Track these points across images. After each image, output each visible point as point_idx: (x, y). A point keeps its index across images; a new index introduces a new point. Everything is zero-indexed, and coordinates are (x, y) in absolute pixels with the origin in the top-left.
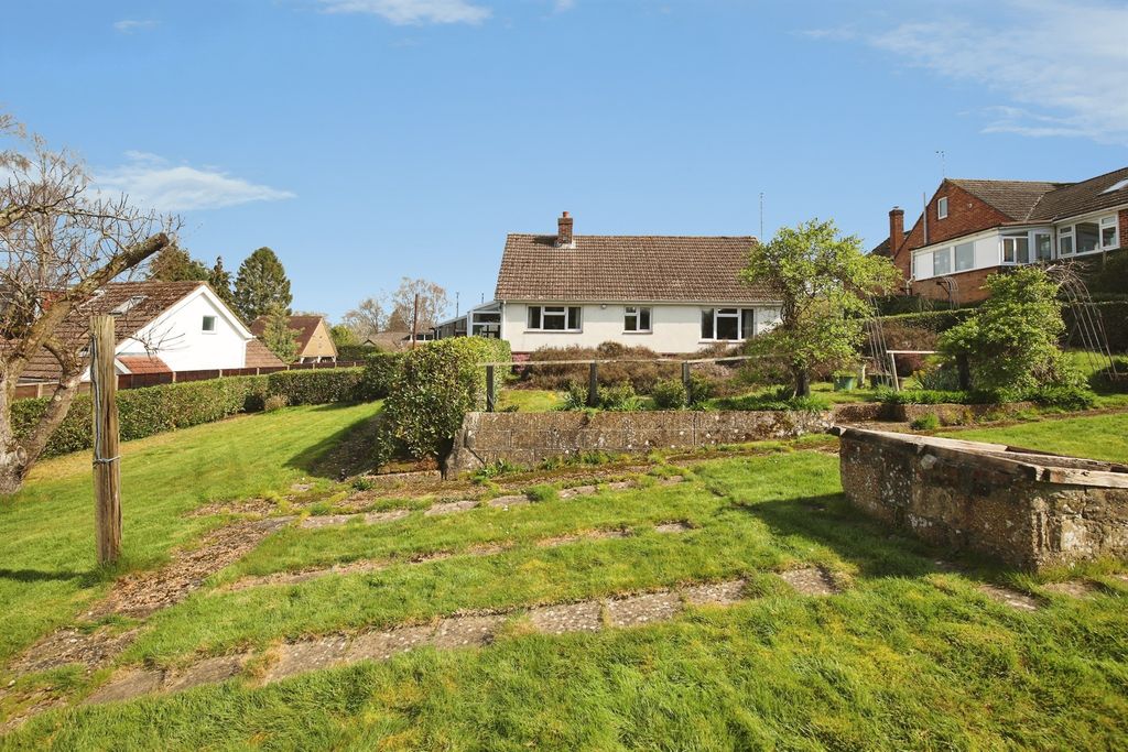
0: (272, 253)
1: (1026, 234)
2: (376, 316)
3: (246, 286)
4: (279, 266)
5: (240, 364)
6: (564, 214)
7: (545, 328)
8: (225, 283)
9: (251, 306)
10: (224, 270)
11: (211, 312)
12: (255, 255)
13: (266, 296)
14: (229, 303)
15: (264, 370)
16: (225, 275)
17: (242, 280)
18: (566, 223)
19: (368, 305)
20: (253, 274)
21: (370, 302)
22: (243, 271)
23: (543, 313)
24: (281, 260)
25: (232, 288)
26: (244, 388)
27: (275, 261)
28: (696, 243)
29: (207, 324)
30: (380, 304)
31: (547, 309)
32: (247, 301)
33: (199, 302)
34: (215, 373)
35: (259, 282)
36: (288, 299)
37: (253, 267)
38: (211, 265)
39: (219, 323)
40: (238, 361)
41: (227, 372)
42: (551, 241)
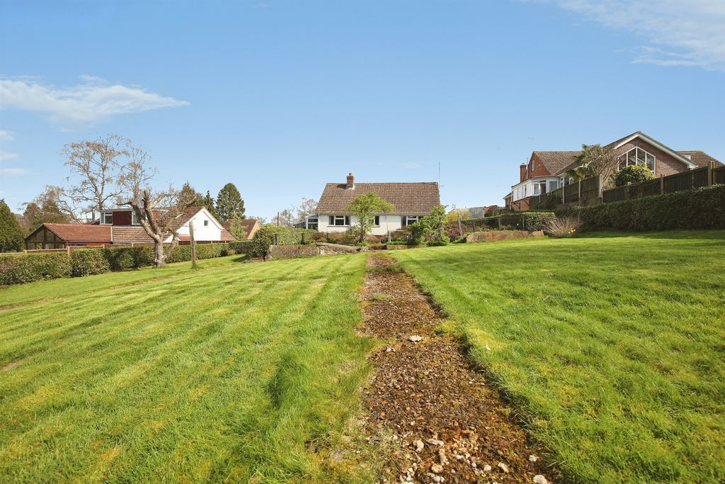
0: (234, 186)
1: (545, 181)
2: (289, 218)
3: (222, 204)
4: (238, 193)
5: (219, 239)
6: (350, 174)
7: (336, 224)
8: (212, 203)
9: (225, 214)
10: (211, 197)
11: (207, 219)
12: (225, 187)
13: (232, 209)
14: (213, 214)
15: (227, 242)
16: (212, 200)
17: (220, 200)
18: (350, 178)
19: (285, 213)
20: (225, 197)
21: (286, 211)
22: (220, 196)
23: (335, 218)
24: (238, 190)
25: (215, 205)
26: (220, 248)
27: (236, 190)
28: (409, 185)
29: (206, 223)
30: (291, 212)
31: (337, 217)
32: (222, 212)
33: (203, 215)
34: (210, 242)
35: (228, 201)
36: (243, 210)
37: (225, 194)
38: (205, 195)
39: (210, 223)
40: (218, 238)
41: (214, 242)
42: (344, 186)
